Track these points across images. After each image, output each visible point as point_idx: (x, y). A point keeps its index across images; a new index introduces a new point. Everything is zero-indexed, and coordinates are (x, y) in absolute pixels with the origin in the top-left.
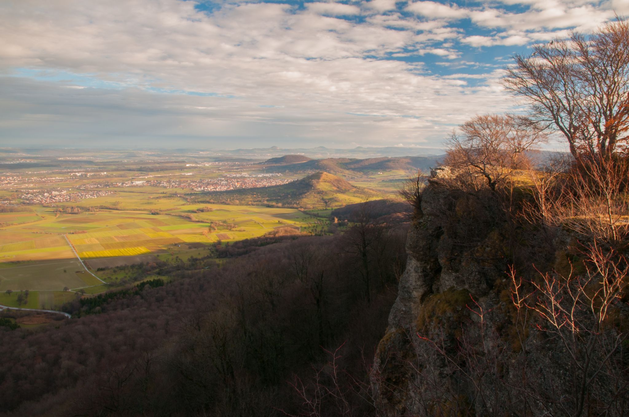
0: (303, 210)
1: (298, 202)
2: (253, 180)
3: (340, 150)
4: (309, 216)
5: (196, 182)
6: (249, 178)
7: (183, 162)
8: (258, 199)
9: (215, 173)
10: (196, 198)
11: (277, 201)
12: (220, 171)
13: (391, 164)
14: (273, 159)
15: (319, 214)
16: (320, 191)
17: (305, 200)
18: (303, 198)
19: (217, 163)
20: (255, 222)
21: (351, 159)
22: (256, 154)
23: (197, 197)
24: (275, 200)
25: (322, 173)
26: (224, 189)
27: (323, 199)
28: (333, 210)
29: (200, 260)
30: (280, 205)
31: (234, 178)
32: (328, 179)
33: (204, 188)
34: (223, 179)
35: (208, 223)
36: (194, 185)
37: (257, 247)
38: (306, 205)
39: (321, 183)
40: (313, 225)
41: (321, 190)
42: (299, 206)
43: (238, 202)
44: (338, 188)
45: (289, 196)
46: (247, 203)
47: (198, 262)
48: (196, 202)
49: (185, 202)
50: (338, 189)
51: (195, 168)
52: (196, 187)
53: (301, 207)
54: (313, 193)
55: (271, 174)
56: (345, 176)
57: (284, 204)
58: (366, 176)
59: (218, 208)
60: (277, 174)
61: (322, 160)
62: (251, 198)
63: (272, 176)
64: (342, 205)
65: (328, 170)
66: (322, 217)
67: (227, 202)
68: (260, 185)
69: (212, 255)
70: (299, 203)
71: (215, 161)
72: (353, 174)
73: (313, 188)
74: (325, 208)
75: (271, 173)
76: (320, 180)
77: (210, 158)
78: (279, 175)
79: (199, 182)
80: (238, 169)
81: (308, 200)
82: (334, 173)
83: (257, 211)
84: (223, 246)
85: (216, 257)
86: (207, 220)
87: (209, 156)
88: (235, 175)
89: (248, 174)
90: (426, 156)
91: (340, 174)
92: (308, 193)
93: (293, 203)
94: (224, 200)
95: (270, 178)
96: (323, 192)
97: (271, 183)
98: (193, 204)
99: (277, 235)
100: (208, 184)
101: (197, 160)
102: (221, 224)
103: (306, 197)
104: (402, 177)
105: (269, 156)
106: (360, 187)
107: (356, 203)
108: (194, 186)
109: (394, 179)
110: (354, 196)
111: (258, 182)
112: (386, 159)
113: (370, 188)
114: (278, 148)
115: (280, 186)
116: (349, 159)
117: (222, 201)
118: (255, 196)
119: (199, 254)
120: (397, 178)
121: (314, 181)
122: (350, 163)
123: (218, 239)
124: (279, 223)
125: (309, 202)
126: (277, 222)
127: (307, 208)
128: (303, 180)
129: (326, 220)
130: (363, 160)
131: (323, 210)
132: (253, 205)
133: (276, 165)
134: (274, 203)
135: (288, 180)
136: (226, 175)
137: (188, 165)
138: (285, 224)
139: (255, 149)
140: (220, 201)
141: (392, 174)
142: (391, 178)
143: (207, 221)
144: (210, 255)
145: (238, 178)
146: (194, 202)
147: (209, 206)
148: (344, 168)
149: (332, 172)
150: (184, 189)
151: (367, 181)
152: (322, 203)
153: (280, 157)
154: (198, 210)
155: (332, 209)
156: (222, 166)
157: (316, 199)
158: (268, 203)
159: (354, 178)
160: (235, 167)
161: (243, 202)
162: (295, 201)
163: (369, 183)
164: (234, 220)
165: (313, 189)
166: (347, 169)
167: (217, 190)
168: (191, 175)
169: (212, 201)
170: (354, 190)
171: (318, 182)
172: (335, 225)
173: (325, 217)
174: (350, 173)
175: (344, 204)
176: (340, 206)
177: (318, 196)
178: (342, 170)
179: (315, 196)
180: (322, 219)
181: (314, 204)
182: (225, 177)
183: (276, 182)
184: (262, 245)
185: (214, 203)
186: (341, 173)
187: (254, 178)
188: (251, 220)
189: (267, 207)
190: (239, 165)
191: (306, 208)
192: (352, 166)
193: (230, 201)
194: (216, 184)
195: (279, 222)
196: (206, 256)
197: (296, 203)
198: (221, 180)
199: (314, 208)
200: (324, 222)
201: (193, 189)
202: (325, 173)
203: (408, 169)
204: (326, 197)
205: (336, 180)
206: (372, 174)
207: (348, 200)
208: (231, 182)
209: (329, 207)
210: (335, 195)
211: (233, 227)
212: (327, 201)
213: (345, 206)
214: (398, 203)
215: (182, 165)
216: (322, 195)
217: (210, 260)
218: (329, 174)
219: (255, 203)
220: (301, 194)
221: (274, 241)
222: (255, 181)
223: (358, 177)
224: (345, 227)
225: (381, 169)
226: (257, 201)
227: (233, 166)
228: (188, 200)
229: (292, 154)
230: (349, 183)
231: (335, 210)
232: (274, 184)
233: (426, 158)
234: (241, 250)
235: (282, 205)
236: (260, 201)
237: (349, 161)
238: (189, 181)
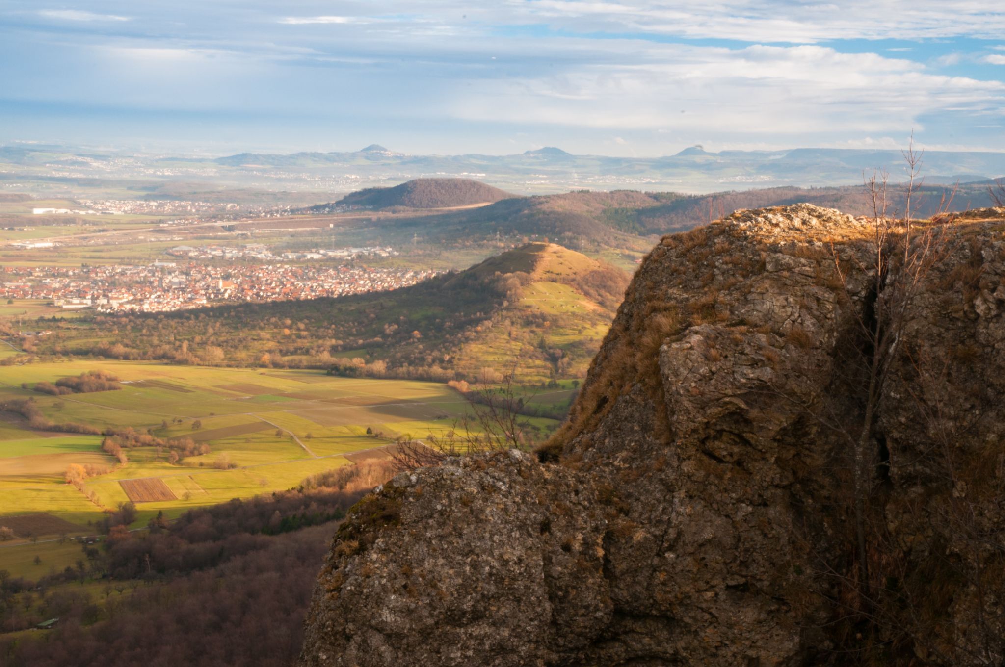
0: (464, 386)
1: (447, 357)
2: (286, 272)
3: (617, 161)
4: (487, 409)
5: (66, 275)
6: (270, 262)
7: (21, 198)
8: (300, 343)
9: (144, 241)
10: (58, 337)
11: (371, 352)
12: (163, 237)
15: (526, 404)
16: (535, 316)
17: (474, 348)
18: (467, 340)
19: (153, 204)
20: (279, 434)
21: (656, 197)
22: (304, 176)
23: (61, 333)
24: (362, 347)
25: (541, 248)
26: (172, 304)
27: (542, 345)
29: (30, 588)
30: (379, 366)
31: (214, 262)
32: (564, 270)
33: (94, 299)
34: (174, 265)
35: (94, 434)
36: (57, 285)
37: (261, 538)
38: (477, 368)
39: (540, 286)
41: (537, 312)
42: (450, 372)
43: (218, 353)
44: (602, 304)
45: (416, 333)
46: (257, 358)
47: (19, 597)
48: (54, 353)
49: (13, 354)
50: (600, 310)
51: (67, 221)
52: (65, 296)
53: (459, 377)
54: (508, 322)
55: (355, 251)
56: (633, 258)
57: (394, 364)
59: (142, 378)
60: (377, 250)
61: (548, 197)
62: (274, 337)
63: (360, 257)
65: (568, 234)
66: (534, 414)
67: (178, 356)
68: (308, 291)
69: (87, 565)
70: (450, 361)
71: (147, 198)
73: (506, 304)
74: (547, 381)
75: (356, 246)
76: (536, 275)
77: (131, 186)
78: (384, 255)
79: (77, 277)
80: (230, 229)
81: (485, 348)
82: (591, 246)
83: (290, 390)
84: (141, 527)
85: (100, 576)
86: (93, 422)
87: (126, 176)
88: (218, 253)
89: (269, 249)
90: (947, 184)
91: (612, 250)
92: (488, 323)
93: (430, 359)
94: (167, 347)
95: (350, 264)
96: (543, 317)
97: (353, 281)
98: (43, 360)
99: (350, 487)
100: (113, 284)
101: (76, 191)
102: (148, 438)
103: (479, 338)
105: (353, 183)
108: (55, 290)
111: (303, 280)
114: (389, 154)
115: (387, 293)
116: (648, 195)
117: (160, 351)
118: (287, 331)
119: (37, 561)
121: (512, 279)
122: (651, 212)
123: (124, 499)
124: (371, 435)
125: (490, 358)
126: (363, 431)
127: (481, 381)
128: (473, 273)
129: (548, 427)
130: (702, 198)
131: (543, 387)
132: (276, 365)
133: (374, 216)
134: (357, 362)
135: (416, 273)
136: (186, 253)
137: (38, 212)
138: (392, 440)
139: (304, 155)
140: (150, 351)
143: (91, 428)
144: (80, 565)
145: (230, 263)
146: (51, 353)
147: (106, 367)
148: (632, 228)
149: (583, 243)
150: (16, 303)
152: (538, 362)
153: (392, 184)
154: (59, 384)
156: (173, 215)
157: (517, 346)
158: (334, 360)
160: (219, 224)
161: (242, 354)
162: (436, 353)
164: (197, 425)
165: (508, 309)
166: (641, 234)
167: (146, 306)
168: (47, 249)
169: (120, 349)
171: (525, 283)
173: (545, 415)
177: (525, 333)
178: (620, 235)
179: (514, 333)
180: (533, 421)
181: (508, 365)
182: (180, 258)
183: (372, 280)
184: (286, 526)
185: (126, 357)
186: (617, 247)
187: (291, 262)
188: (265, 425)
189: (329, 374)
190: (236, 216)
191: (476, 381)
192: (661, 223)
193: (190, 349)
194: (145, 283)
195: (369, 431)
196: (61, 569)
197: (442, 361)
198: (162, 270)
199: (506, 379)
200: (542, 435)
201: (50, 304)
202: (554, 247)
204: (553, 339)
205: (594, 274)
208: (204, 278)
209: (564, 375)
211: (192, 454)
212: (559, 352)
215: (17, 208)
216: (539, 330)
217: (73, 588)
218: (568, 253)
219: (286, 358)
220: (461, 326)
221: (331, 511)
222: (295, 274)
226: (294, 352)
227: (215, 217)
228: (26, 346)
232: (363, 286)
234: (200, 548)
235: (388, 368)
236: (307, 352)
237: (651, 203)
238: (38, 273)
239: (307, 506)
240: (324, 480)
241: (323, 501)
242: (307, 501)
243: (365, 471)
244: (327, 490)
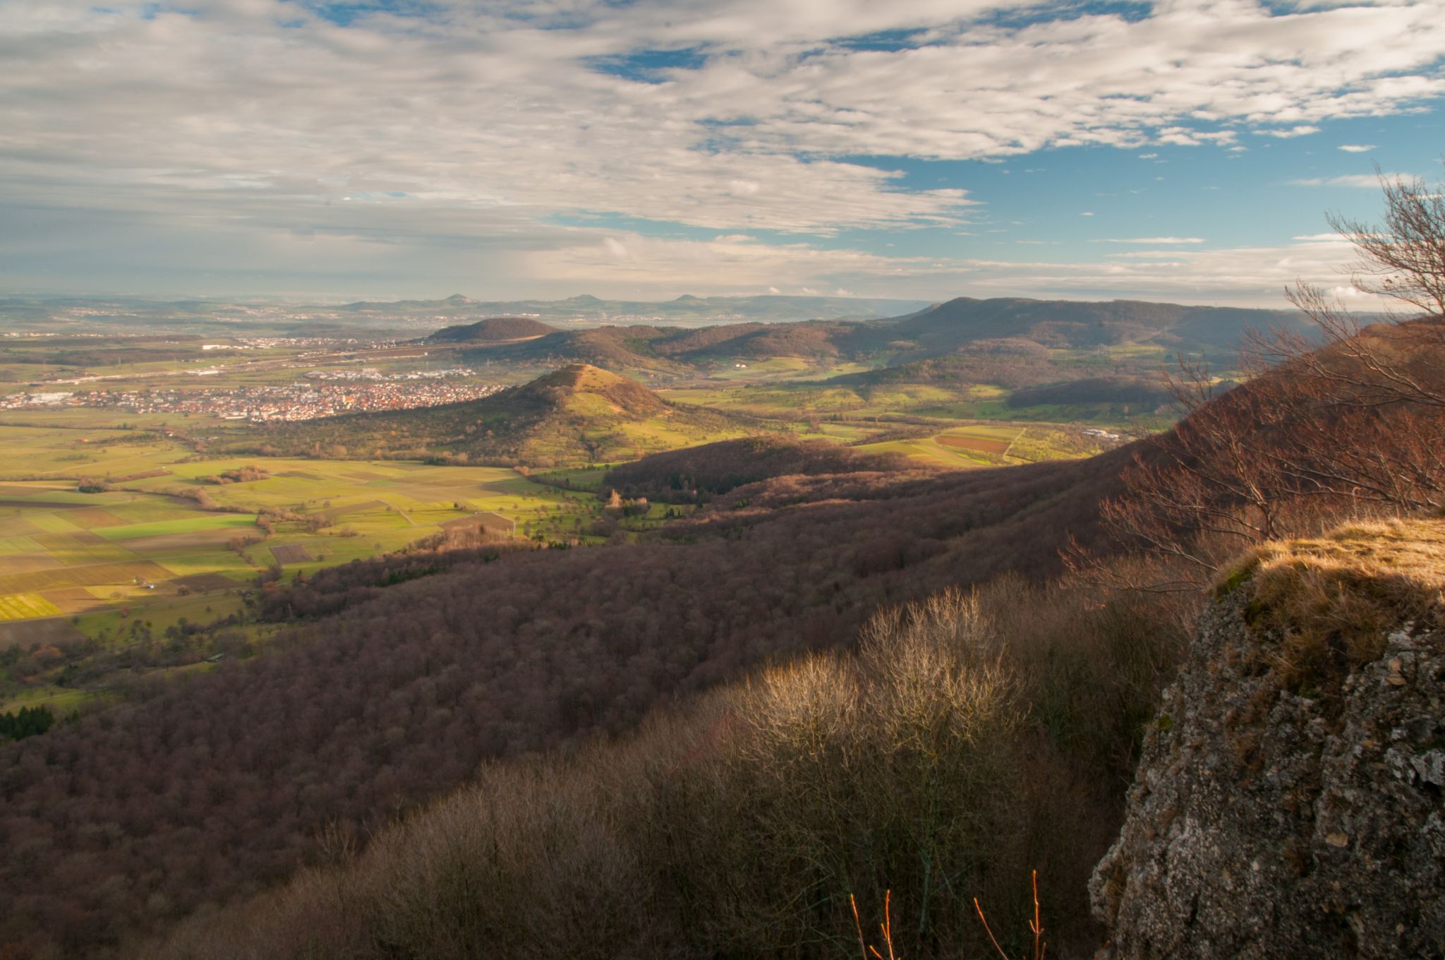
0: (526, 470)
1: (513, 449)
2: (392, 389)
3: (634, 304)
4: (544, 486)
5: (228, 395)
6: (381, 382)
7: (193, 338)
8: (403, 441)
9: (286, 368)
10: (222, 441)
11: (456, 446)
12: (300, 365)
13: (768, 341)
14: (451, 329)
15: (571, 482)
16: (577, 418)
17: (533, 442)
18: (528, 436)
19: (293, 340)
20: (389, 509)
21: (663, 330)
22: (405, 317)
23: (225, 438)
24: (451, 443)
25: (580, 368)
26: (308, 414)
27: (582, 439)
28: (610, 470)
30: (463, 457)
31: (340, 382)
32: (597, 384)
33: (249, 412)
34: (309, 385)
35: (251, 513)
36: (221, 402)
38: (535, 456)
39: (579, 396)
40: (551, 514)
41: (577, 414)
42: (515, 460)
43: (343, 450)
44: (625, 408)
45: (490, 432)
46: (372, 453)
48: (220, 453)
49: (189, 454)
50: (624, 412)
51: (229, 354)
52: (227, 410)
53: (522, 463)
54: (557, 423)
55: (444, 373)
56: (647, 374)
57: (473, 455)
58: (701, 375)
59: (285, 470)
60: (460, 371)
61: (585, 332)
62: (384, 437)
63: (447, 376)
64: (635, 456)
65: (600, 357)
66: (577, 489)
67: (313, 453)
68: (409, 402)
70: (515, 452)
71: (288, 336)
72: (668, 369)
73: (555, 409)
74: (587, 465)
75: (444, 369)
76: (578, 387)
77: (277, 327)
78: (465, 374)
79: (237, 396)
80: (351, 357)
81: (540, 441)
82: (617, 366)
83: (396, 477)
84: (286, 583)
85: (254, 620)
86: (249, 504)
88: (342, 375)
89: (381, 372)
90: (862, 320)
91: (632, 369)
92: (543, 424)
93: (500, 451)
94: (304, 447)
95: (440, 382)
96: (583, 418)
97: (442, 394)
98: (211, 459)
99: (441, 549)
100: (264, 400)
101: (235, 333)
102: (290, 515)
103: (536, 435)
104: (798, 376)
105: (442, 322)
106: (684, 404)
107: (673, 449)
108: (220, 406)
109: (778, 381)
110: (668, 430)
111: (405, 394)
112: (757, 328)
113: (712, 406)
114: (468, 300)
115: (468, 403)
116: (657, 328)
117: (298, 450)
118: (393, 433)
119: (209, 609)
120: (785, 380)
121: (559, 390)
122: (660, 341)
123: (273, 561)
124: (458, 508)
125: (545, 449)
126: (452, 506)
127: (539, 466)
128: (530, 387)
129: (588, 499)
130: (696, 331)
131: (584, 469)
132: (386, 458)
133: (457, 346)
135: (489, 388)
136: (318, 376)
137: (207, 347)
138: (473, 512)
139: (404, 302)
140: (292, 449)
141: (771, 368)
142: (769, 377)
143: (248, 508)
144: (240, 612)
145: (351, 383)
146: (216, 453)
147: (258, 463)
148: (645, 354)
149: (611, 363)
150: (191, 416)
151: (706, 388)
152: (580, 452)
153: (470, 323)
154: (223, 476)
155: (607, 466)
156: (308, 348)
157: (564, 440)
158: (429, 453)
159: (671, 381)
160: (343, 354)
161: (362, 451)
162: (504, 447)
163: (712, 393)
164: (327, 505)
165: (556, 413)
166: (653, 357)
167: (288, 417)
168: (213, 376)
169: (269, 449)
170: (669, 412)
171: (569, 393)
172: (612, 512)
173: (586, 490)
174: (659, 367)
175: (642, 453)
176: (628, 457)
177: (570, 430)
178: (637, 358)
179: (562, 431)
180: (577, 495)
181: (558, 454)
182: (314, 380)
183: (457, 394)
185: (273, 455)
186: (636, 366)
187: (396, 381)
188: (379, 503)
189: (425, 464)
190: (355, 348)
191: (535, 466)
192: (667, 348)
193: (322, 447)
194: (287, 399)
195: (456, 505)
196: (225, 616)
197: (509, 452)
198: (300, 389)
199: (557, 464)
200: (584, 504)
201: (216, 416)
202: (590, 367)
203: (814, 356)
204: (591, 434)
205: (619, 386)
206: (720, 368)
207: (652, 442)
208: (331, 395)
209: (598, 461)
210: (617, 429)
211: (324, 526)
212: (594, 444)
213: (644, 458)
214: (785, 449)
215: (190, 345)
216: (580, 428)
218: (600, 371)
219: (393, 453)
220: (523, 426)
221: (427, 567)
222: (399, 390)
223: (680, 376)
224: (640, 517)
225: (743, 354)
226: (399, 448)
227: (340, 350)
228: (199, 448)
229: (507, 315)
230: (655, 395)
231: (616, 469)
232: (451, 397)
233: (861, 325)
234: (330, 598)
235: (469, 458)
236: (409, 448)
237: (659, 335)
238: (207, 393)
239: (409, 564)
240: (422, 544)
241: (421, 560)
242: (409, 560)
243: (452, 536)
244: (424, 552)
